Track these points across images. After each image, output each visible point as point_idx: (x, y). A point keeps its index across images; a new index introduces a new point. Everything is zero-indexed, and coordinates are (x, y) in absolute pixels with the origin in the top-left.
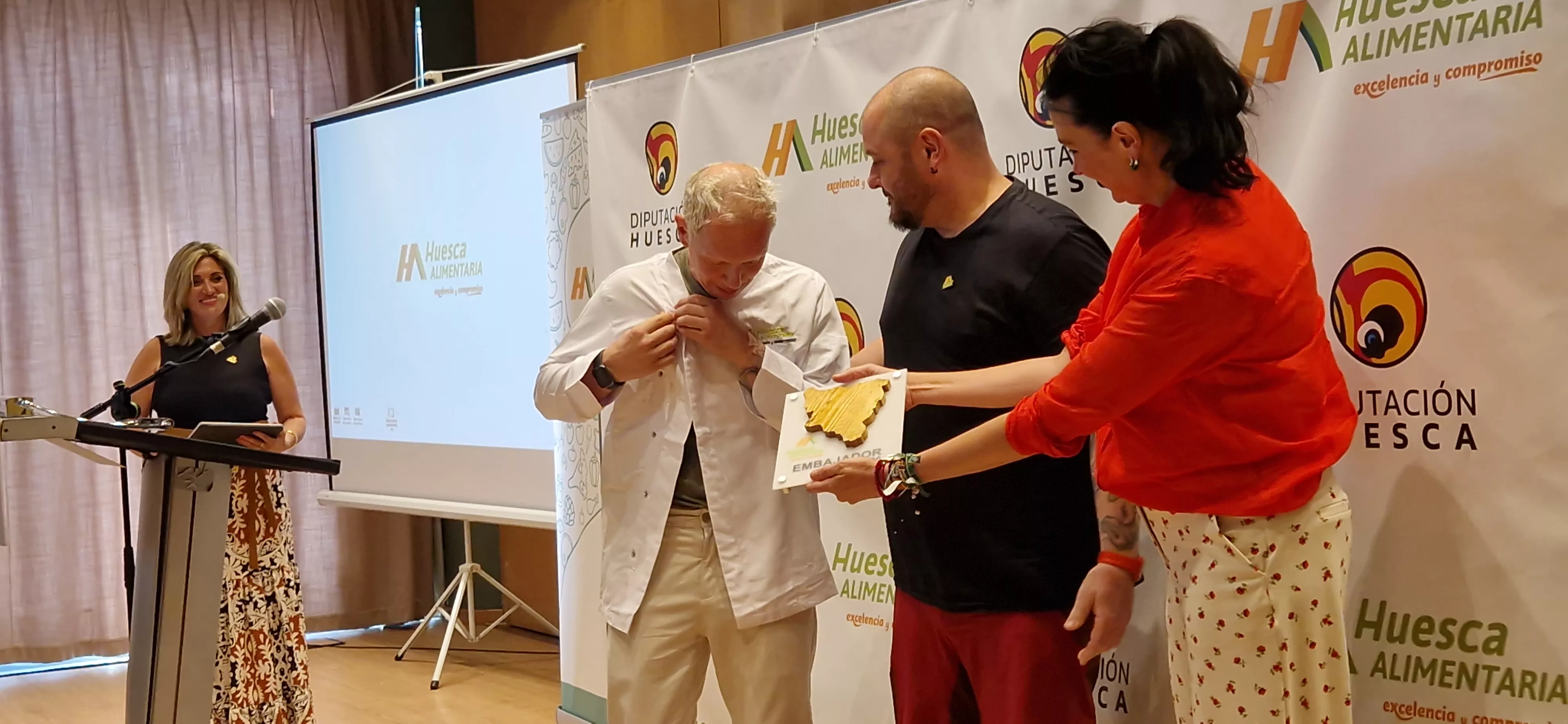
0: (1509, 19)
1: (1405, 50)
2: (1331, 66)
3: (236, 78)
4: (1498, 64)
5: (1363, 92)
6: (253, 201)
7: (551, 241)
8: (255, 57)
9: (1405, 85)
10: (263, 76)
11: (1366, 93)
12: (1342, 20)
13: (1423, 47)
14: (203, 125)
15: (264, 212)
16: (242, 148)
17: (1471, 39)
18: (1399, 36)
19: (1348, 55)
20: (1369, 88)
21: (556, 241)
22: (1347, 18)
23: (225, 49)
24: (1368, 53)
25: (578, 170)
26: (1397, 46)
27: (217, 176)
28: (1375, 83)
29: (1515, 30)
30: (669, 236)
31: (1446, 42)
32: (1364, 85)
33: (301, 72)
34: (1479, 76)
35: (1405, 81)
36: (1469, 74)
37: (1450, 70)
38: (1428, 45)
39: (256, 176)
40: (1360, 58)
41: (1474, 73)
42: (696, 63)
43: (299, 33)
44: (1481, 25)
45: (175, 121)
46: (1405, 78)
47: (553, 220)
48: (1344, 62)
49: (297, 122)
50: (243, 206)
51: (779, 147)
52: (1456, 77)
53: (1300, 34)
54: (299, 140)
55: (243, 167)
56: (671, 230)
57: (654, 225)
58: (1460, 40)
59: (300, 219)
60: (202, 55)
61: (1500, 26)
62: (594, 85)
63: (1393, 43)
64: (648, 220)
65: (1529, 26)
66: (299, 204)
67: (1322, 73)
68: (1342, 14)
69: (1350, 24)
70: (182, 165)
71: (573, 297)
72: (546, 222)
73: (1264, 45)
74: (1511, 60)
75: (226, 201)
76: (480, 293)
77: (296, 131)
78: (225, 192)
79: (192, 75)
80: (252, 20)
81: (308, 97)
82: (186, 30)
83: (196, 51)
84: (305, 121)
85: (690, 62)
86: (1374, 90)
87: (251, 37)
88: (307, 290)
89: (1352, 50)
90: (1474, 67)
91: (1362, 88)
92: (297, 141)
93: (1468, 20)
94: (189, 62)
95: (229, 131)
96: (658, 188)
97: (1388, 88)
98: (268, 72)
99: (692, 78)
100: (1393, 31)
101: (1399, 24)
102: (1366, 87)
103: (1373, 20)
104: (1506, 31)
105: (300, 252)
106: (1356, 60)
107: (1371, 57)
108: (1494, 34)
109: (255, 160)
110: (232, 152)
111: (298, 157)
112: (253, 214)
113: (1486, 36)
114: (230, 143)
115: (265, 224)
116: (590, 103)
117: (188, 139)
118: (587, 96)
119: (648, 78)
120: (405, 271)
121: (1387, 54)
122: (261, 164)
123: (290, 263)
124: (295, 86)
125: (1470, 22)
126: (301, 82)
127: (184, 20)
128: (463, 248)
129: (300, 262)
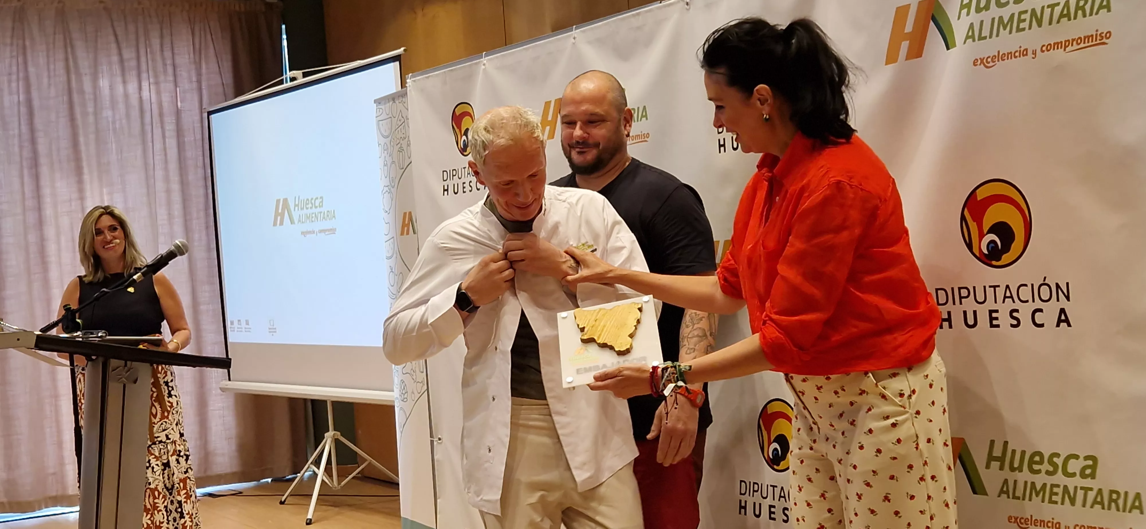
0: (1086, 7)
1: (1010, 32)
2: (955, 46)
3: (151, 80)
4: (1079, 40)
5: (980, 64)
6: (166, 169)
7: (385, 193)
8: (165, 65)
9: (1011, 58)
10: (171, 78)
11: (982, 65)
12: (962, 11)
13: (1024, 29)
14: (128, 115)
15: (174, 177)
16: (157, 132)
17: (1058, 22)
18: (1006, 22)
19: (967, 37)
20: (985, 61)
21: (389, 193)
22: (966, 10)
23: (143, 59)
24: (983, 35)
25: (403, 140)
26: (1005, 29)
27: (139, 152)
28: (989, 57)
29: (1091, 14)
30: (471, 186)
31: (1040, 25)
32: (980, 59)
33: (199, 75)
34: (1065, 50)
35: (1010, 55)
36: (1058, 48)
37: (1044, 46)
38: (1027, 28)
39: (168, 151)
40: (976, 38)
41: (1061, 47)
42: (486, 58)
43: (197, 46)
44: (1065, 12)
45: (108, 113)
46: (1011, 53)
47: (386, 177)
48: (965, 43)
49: (197, 111)
50: (159, 174)
51: (550, 118)
52: (1048, 51)
53: (932, 23)
54: (199, 125)
55: (158, 146)
56: (472, 182)
57: (460, 178)
58: (1050, 23)
59: (201, 183)
60: (126, 64)
61: (1080, 12)
62: (412, 77)
63: (1001, 27)
64: (455, 175)
65: (1101, 11)
66: (200, 171)
67: (949, 51)
68: (962, 7)
69: (968, 14)
70: (114, 145)
71: (402, 234)
72: (381, 179)
73: (905, 32)
74: (1088, 37)
75: (146, 170)
76: (335, 233)
77: (197, 118)
78: (146, 164)
79: (119, 79)
80: (162, 37)
81: (204, 92)
82: (114, 46)
83: (122, 61)
84: (203, 111)
85: (482, 58)
86: (989, 63)
87: (162, 50)
88: (208, 235)
89: (970, 34)
90: (1061, 42)
91: (979, 61)
92: (198, 125)
93: (1056, 8)
94: (116, 68)
95: (148, 119)
96: (462, 152)
97: (998, 61)
98: (175, 76)
99: (484, 69)
100: (1001, 18)
101: (1006, 13)
102: (982, 60)
103: (986, 11)
104: (1084, 16)
105: (202, 206)
106: (974, 41)
107: (985, 38)
108: (1075, 18)
109: (167, 140)
110: (150, 135)
111: (199, 136)
112: (167, 179)
113: (1069, 19)
114: (148, 128)
115: (176, 187)
116: (410, 90)
117: (117, 126)
118: (407, 85)
119: (451, 70)
120: (279, 218)
121: (997, 35)
122: (172, 143)
123: (195, 215)
124: (195, 85)
125: (1058, 10)
126: (199, 82)
127: (112, 38)
128: (321, 200)
129: (202, 214)
